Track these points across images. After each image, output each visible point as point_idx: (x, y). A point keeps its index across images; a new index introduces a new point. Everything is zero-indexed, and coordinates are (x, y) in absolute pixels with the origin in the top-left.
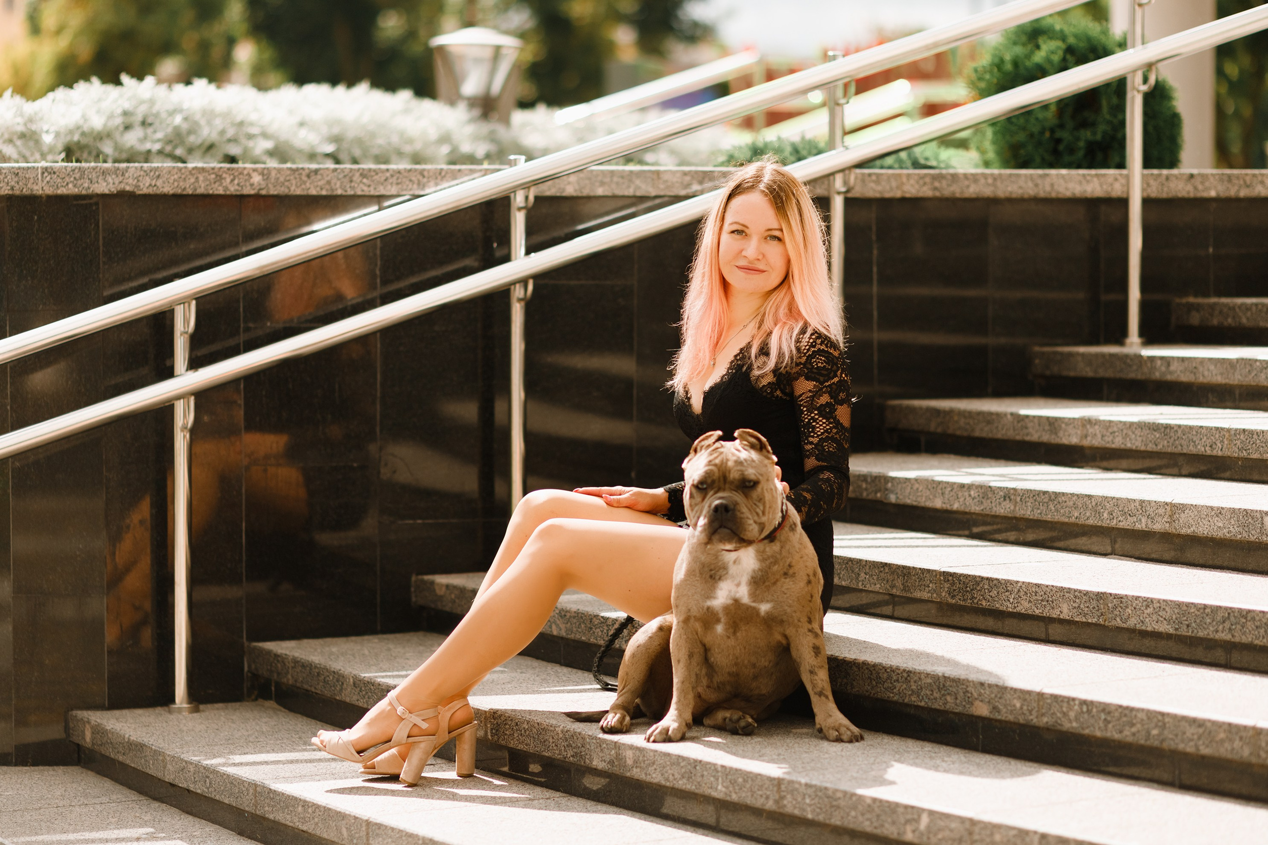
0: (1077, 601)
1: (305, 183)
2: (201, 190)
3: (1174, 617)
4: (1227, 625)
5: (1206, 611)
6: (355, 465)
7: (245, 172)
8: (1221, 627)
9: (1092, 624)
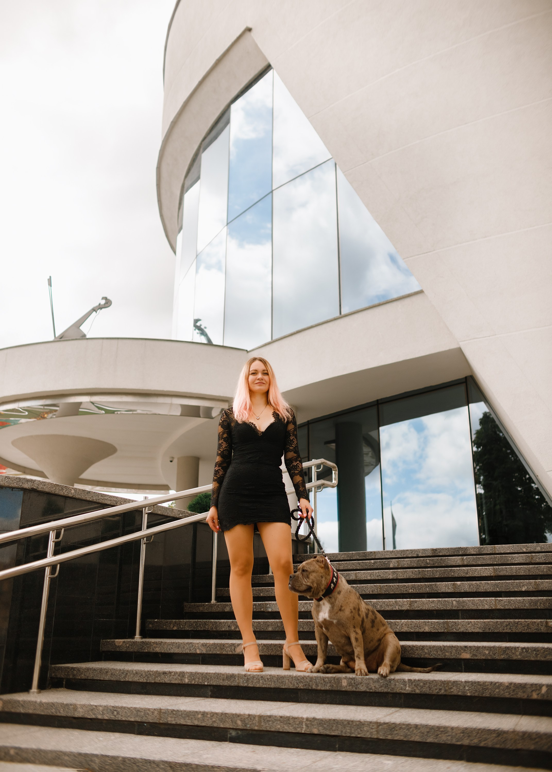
0: (433, 625)
1: (86, 495)
2: (57, 492)
3: (482, 626)
4: (508, 627)
5: (498, 623)
6: (89, 597)
7: (70, 489)
8: (505, 628)
9: (441, 632)
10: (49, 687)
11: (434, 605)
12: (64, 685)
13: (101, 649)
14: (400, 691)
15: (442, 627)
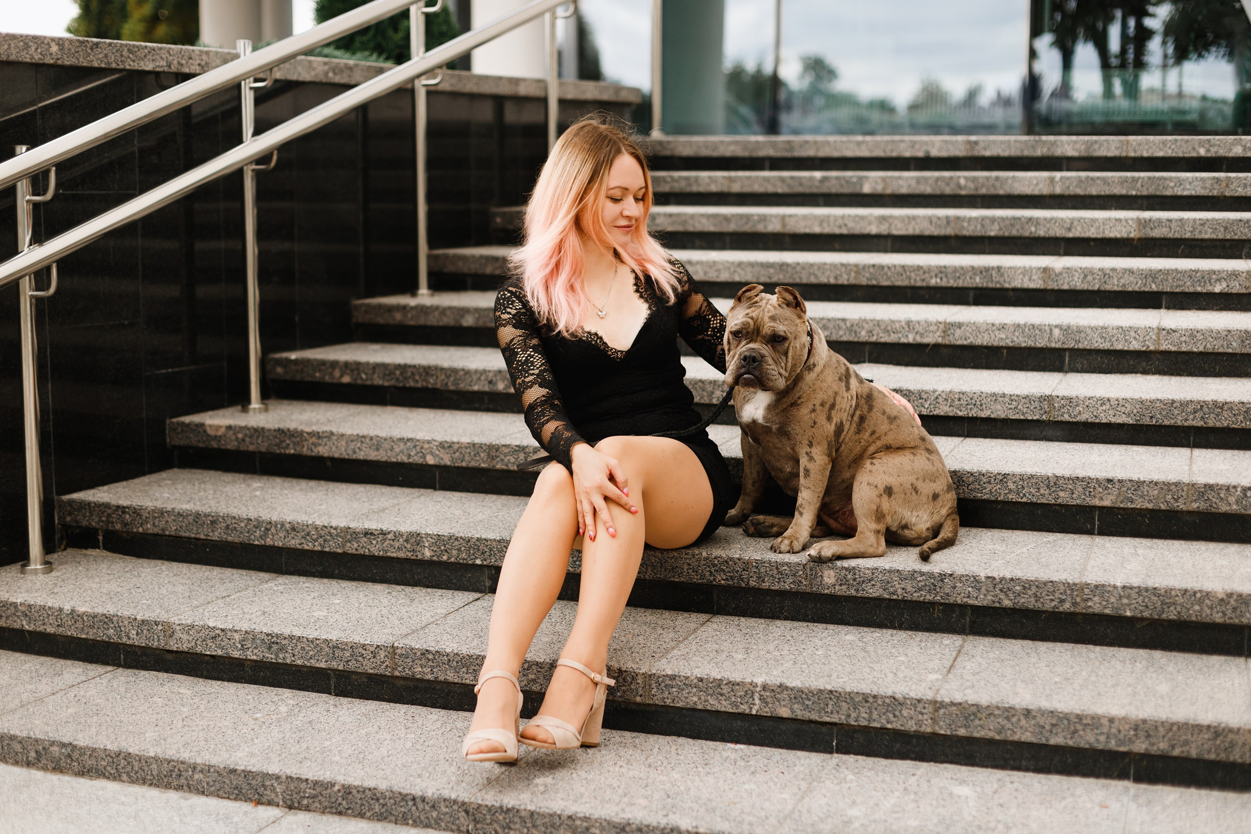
0: (1014, 403)
9: (1032, 421)
10: (63, 547)
11: (1003, 336)
12: (101, 544)
13: (168, 440)
14: (965, 600)
15: (1035, 408)
